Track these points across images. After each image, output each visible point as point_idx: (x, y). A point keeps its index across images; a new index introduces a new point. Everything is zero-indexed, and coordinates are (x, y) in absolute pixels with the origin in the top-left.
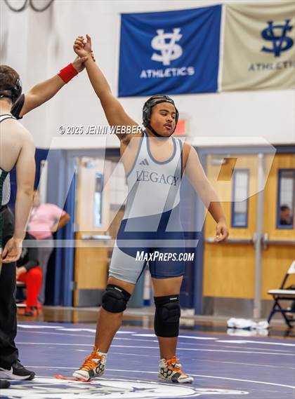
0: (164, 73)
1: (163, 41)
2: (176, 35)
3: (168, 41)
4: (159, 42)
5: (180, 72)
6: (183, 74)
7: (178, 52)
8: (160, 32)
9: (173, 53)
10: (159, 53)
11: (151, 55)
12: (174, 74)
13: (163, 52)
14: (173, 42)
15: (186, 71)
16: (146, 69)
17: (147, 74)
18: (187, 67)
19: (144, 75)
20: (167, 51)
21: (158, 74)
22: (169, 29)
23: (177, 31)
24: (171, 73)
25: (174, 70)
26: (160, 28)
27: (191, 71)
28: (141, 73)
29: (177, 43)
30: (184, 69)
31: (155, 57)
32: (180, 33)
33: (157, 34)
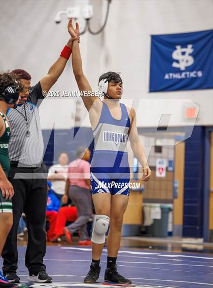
0: (181, 75)
1: (180, 54)
2: (189, 49)
3: (183, 53)
4: (178, 54)
5: (192, 74)
6: (194, 76)
7: (191, 61)
8: (178, 47)
9: (187, 61)
10: (177, 62)
11: (172, 63)
12: (188, 76)
13: (181, 61)
14: (187, 54)
15: (196, 74)
16: (169, 73)
17: (169, 76)
18: (197, 71)
19: (167, 77)
20: (183, 60)
21: (177, 76)
22: (184, 45)
23: (190, 46)
24: (186, 75)
25: (188, 73)
26: (178, 44)
27: (200, 74)
28: (164, 75)
29: (190, 55)
30: (195, 72)
31: (175, 65)
32: (192, 48)
33: (176, 49)
